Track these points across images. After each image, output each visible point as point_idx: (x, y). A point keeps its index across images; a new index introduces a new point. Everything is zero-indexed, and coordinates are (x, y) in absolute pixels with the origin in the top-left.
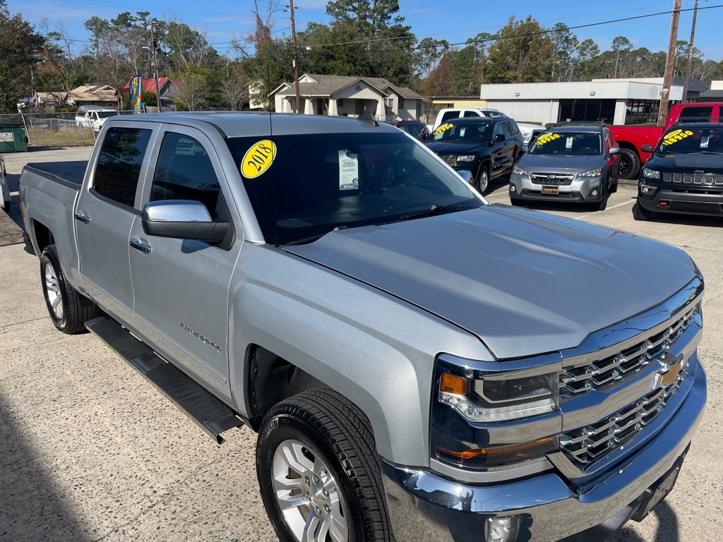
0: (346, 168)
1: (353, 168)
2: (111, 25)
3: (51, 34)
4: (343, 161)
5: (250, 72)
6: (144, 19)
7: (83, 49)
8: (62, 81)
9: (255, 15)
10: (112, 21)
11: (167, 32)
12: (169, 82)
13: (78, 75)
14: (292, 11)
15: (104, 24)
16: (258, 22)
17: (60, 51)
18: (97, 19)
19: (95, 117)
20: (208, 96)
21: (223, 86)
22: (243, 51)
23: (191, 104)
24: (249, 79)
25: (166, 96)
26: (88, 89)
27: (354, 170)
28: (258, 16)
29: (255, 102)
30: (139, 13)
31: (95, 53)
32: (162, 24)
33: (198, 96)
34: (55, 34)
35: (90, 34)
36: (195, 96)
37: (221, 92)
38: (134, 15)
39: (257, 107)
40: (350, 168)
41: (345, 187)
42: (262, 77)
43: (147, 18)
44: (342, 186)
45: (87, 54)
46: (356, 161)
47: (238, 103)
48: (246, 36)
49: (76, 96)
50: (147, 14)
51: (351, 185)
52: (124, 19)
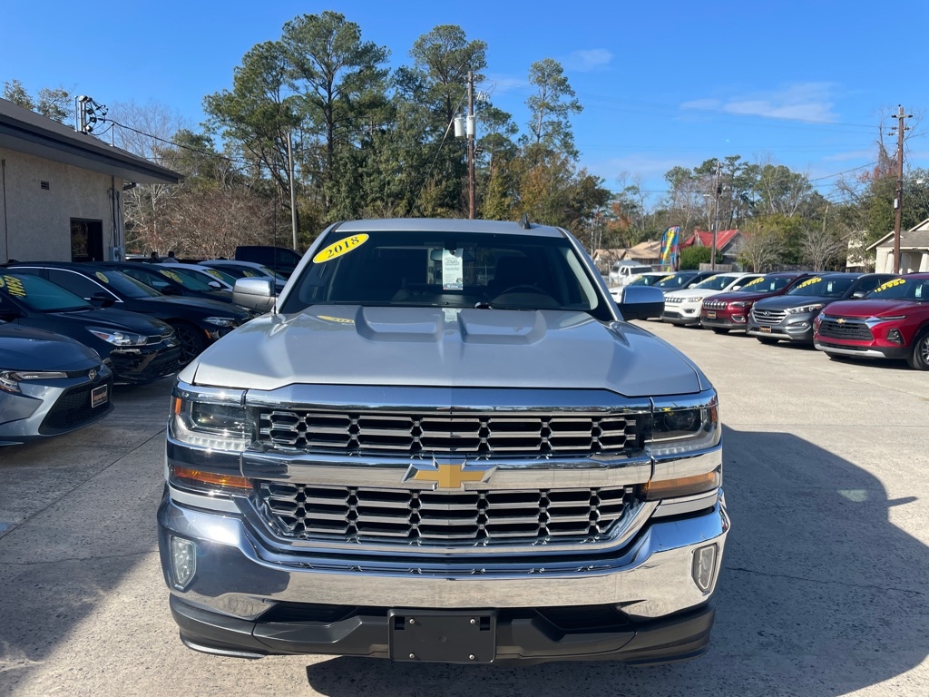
0: (449, 267)
1: (457, 266)
2: (694, 174)
3: (628, 189)
4: (446, 259)
5: (851, 219)
6: (733, 165)
7: (656, 203)
8: (629, 238)
9: (878, 146)
10: (695, 169)
11: (759, 178)
12: (738, 235)
13: (647, 231)
14: (902, 134)
15: (686, 173)
16: (881, 155)
17: (635, 207)
18: (679, 168)
19: (627, 273)
20: (781, 251)
21: (805, 237)
22: (852, 194)
23: (756, 261)
24: (847, 228)
25: (731, 252)
26: (649, 245)
27: (458, 269)
28: (882, 146)
29: (852, 259)
30: (727, 158)
31: (669, 205)
32: (754, 169)
33: (767, 251)
34: (633, 188)
35: (669, 186)
36: (765, 251)
37: (803, 245)
38: (721, 160)
39: (855, 265)
40: (453, 267)
41: (449, 286)
42: (867, 225)
43: (736, 163)
44: (446, 286)
45: (660, 209)
46: (460, 260)
47: (825, 260)
48: (859, 174)
49: (634, 252)
50: (738, 157)
51: (456, 285)
52: (709, 167)
